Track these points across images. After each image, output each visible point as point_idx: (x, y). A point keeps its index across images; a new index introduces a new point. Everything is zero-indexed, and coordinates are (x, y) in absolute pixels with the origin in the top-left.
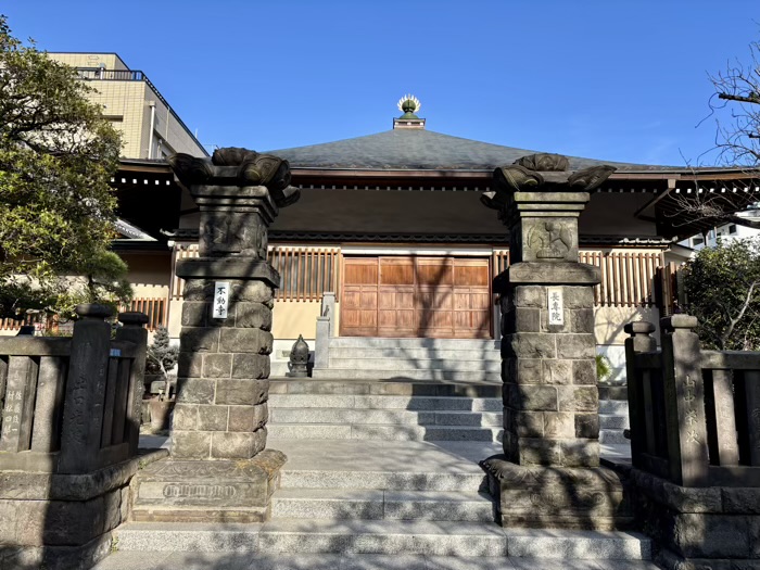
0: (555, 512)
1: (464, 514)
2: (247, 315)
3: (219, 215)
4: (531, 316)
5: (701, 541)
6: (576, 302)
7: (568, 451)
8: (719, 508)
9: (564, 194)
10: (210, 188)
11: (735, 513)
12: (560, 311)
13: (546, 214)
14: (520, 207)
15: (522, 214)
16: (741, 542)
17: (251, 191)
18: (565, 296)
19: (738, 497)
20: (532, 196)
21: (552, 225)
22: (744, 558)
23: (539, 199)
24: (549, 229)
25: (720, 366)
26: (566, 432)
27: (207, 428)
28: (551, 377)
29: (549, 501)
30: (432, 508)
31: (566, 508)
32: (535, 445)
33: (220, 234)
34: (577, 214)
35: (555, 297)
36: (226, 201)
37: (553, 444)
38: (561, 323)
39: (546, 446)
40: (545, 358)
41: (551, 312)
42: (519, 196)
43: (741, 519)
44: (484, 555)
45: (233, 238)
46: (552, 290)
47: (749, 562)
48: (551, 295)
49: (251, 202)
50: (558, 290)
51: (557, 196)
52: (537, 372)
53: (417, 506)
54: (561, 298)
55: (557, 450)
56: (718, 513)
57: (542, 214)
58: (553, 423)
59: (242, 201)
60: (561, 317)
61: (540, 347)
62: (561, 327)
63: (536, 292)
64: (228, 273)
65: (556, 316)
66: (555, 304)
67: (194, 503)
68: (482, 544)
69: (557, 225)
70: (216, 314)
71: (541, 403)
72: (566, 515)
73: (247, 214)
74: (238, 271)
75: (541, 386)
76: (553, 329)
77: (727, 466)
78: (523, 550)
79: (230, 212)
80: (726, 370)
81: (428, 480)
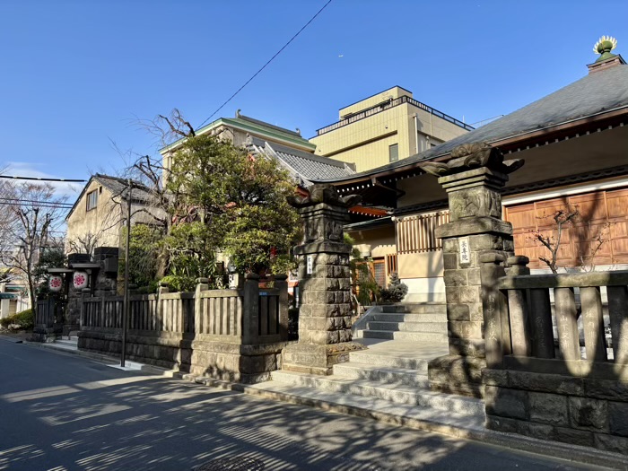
0: (458, 385)
1: (418, 383)
2: (320, 271)
3: (310, 221)
4: (451, 259)
5: (493, 404)
6: (478, 246)
7: (478, 347)
8: (505, 383)
9: (469, 172)
10: (304, 209)
11: (516, 388)
12: (467, 254)
13: (462, 187)
14: (444, 186)
15: (447, 190)
16: (521, 409)
17: (318, 207)
18: (470, 244)
19: (516, 377)
20: (448, 178)
21: (466, 194)
22: (524, 420)
23: (453, 179)
24: (465, 197)
25: (510, 287)
26: (475, 335)
27: (309, 328)
28: (464, 298)
29: (455, 378)
30: (401, 377)
31: (465, 383)
32: (456, 343)
33: (311, 230)
34: (483, 183)
35: (464, 244)
36: (310, 214)
37: (467, 343)
38: (468, 261)
39: (463, 344)
40: (461, 286)
41: (462, 254)
42: (441, 180)
43: (521, 393)
44: (407, 402)
45: (315, 232)
46: (461, 240)
47: (527, 424)
48: (461, 243)
49: (320, 212)
50: (465, 240)
51: (464, 174)
52: (456, 296)
53: (394, 375)
54: (467, 245)
55: (471, 347)
56: (505, 387)
57: (459, 188)
58: (467, 329)
59: (316, 213)
60: (468, 257)
61: (456, 279)
62: (469, 264)
63: (452, 243)
64: (310, 251)
65: (465, 257)
66: (464, 250)
67: (301, 364)
68: (406, 397)
69: (471, 193)
70: (308, 272)
71: (458, 315)
72: (465, 387)
73: (320, 218)
74: (314, 249)
75: (460, 305)
76: (464, 266)
77: (518, 357)
78: (426, 403)
79: (313, 219)
80: (516, 289)
81: (418, 363)
